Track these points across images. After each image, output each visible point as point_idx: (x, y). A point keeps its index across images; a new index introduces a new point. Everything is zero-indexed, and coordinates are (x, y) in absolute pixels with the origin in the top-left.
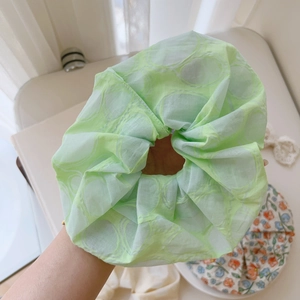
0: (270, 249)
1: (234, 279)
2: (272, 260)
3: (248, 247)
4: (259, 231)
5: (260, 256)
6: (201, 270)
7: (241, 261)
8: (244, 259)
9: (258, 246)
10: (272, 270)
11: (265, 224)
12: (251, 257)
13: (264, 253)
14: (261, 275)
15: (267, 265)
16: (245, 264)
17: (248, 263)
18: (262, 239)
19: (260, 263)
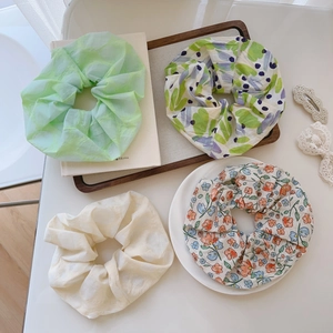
0: (273, 255)
1: (224, 267)
2: (271, 266)
3: (252, 243)
4: (270, 233)
5: (260, 257)
6: (195, 246)
7: (239, 254)
8: (243, 253)
9: (263, 248)
10: (266, 275)
11: (280, 228)
12: (251, 255)
13: (266, 256)
14: (253, 275)
15: (263, 269)
16: (241, 258)
17: (245, 258)
18: (270, 242)
19: (257, 264)
